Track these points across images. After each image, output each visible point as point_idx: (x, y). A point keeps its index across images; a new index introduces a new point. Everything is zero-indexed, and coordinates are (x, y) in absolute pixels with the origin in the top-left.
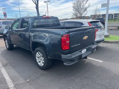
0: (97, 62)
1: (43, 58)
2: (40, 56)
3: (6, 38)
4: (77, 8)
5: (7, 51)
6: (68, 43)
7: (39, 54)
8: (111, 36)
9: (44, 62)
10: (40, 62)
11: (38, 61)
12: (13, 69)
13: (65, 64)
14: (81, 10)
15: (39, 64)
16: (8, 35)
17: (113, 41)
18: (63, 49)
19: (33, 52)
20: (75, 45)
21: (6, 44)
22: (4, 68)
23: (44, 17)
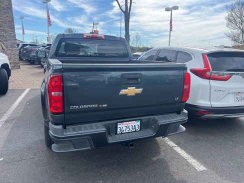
20: (85, 106)
23: (85, 37)
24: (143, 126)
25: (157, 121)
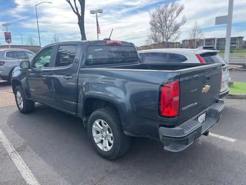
0: (223, 140)
1: (112, 135)
2: (102, 128)
3: (18, 87)
4: (159, 25)
5: (21, 116)
6: (176, 102)
7: (100, 123)
8: (235, 83)
9: (112, 142)
10: (102, 142)
11: (96, 141)
12: (40, 158)
13: (166, 148)
14: (167, 30)
15: (100, 146)
16: (23, 80)
17: (243, 94)
18: (163, 114)
19: (84, 119)
20: (189, 106)
21: (18, 100)
22: (20, 155)
23: (108, 44)
24: (208, 115)
25: (216, 111)
